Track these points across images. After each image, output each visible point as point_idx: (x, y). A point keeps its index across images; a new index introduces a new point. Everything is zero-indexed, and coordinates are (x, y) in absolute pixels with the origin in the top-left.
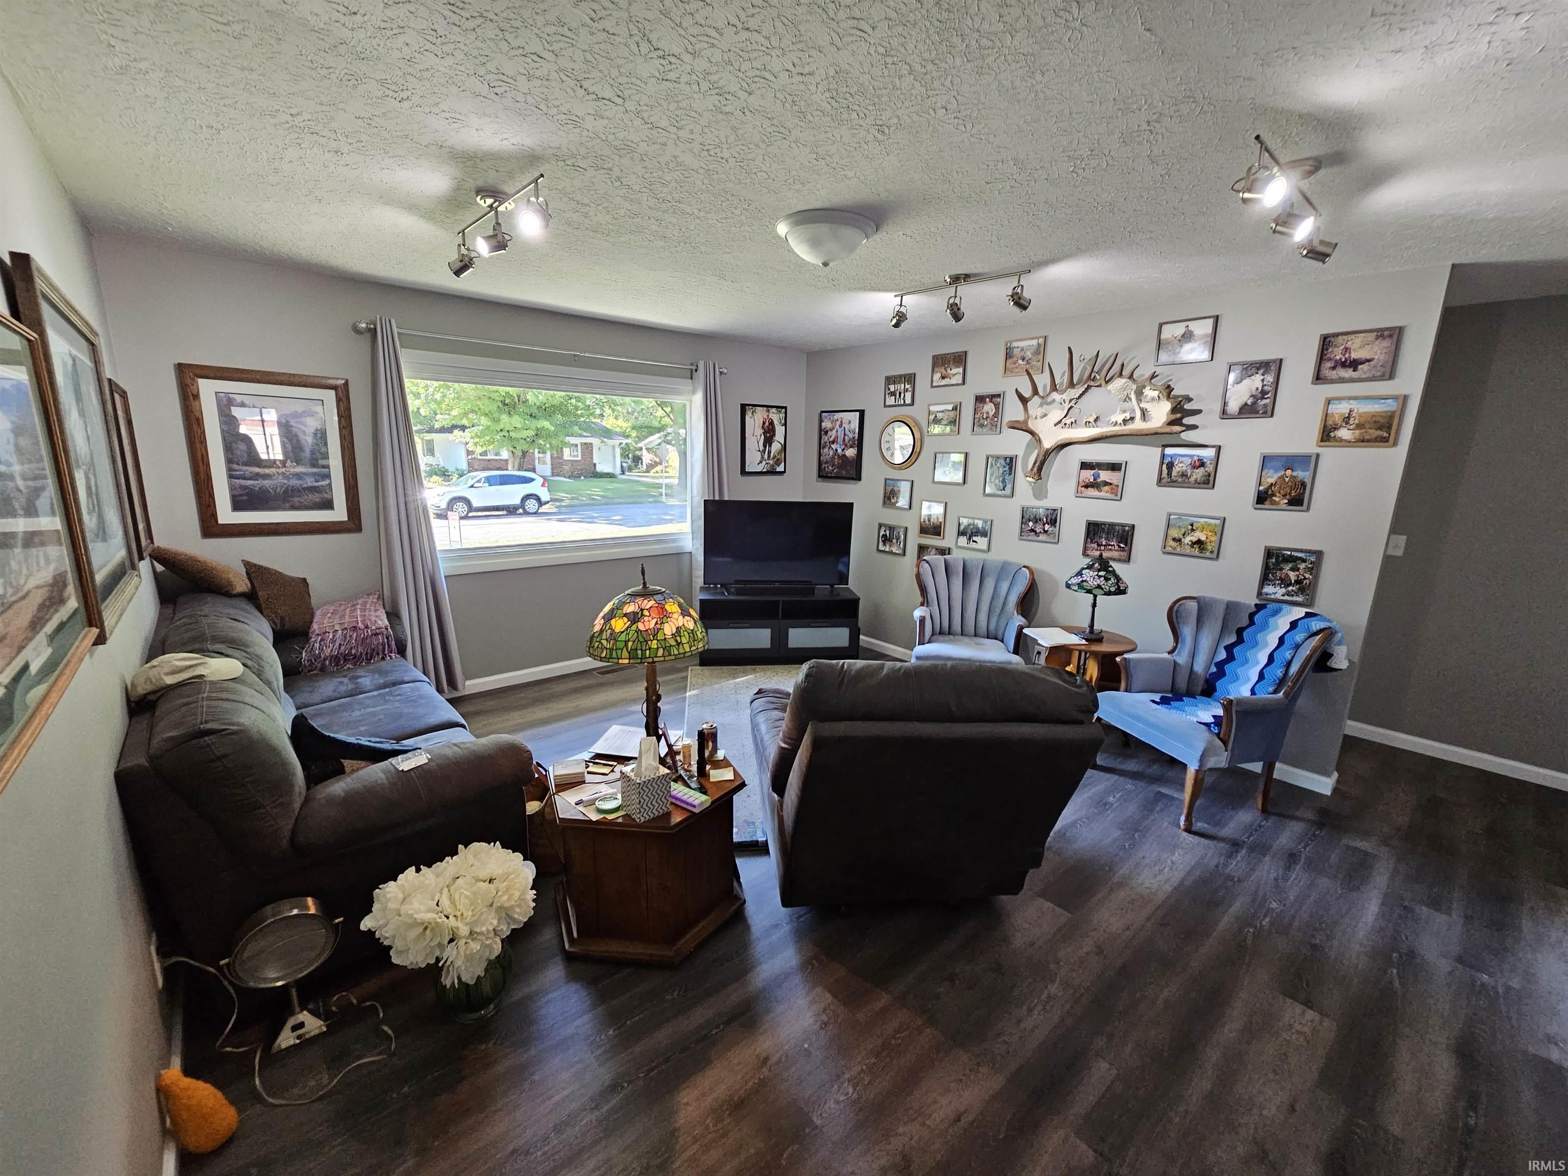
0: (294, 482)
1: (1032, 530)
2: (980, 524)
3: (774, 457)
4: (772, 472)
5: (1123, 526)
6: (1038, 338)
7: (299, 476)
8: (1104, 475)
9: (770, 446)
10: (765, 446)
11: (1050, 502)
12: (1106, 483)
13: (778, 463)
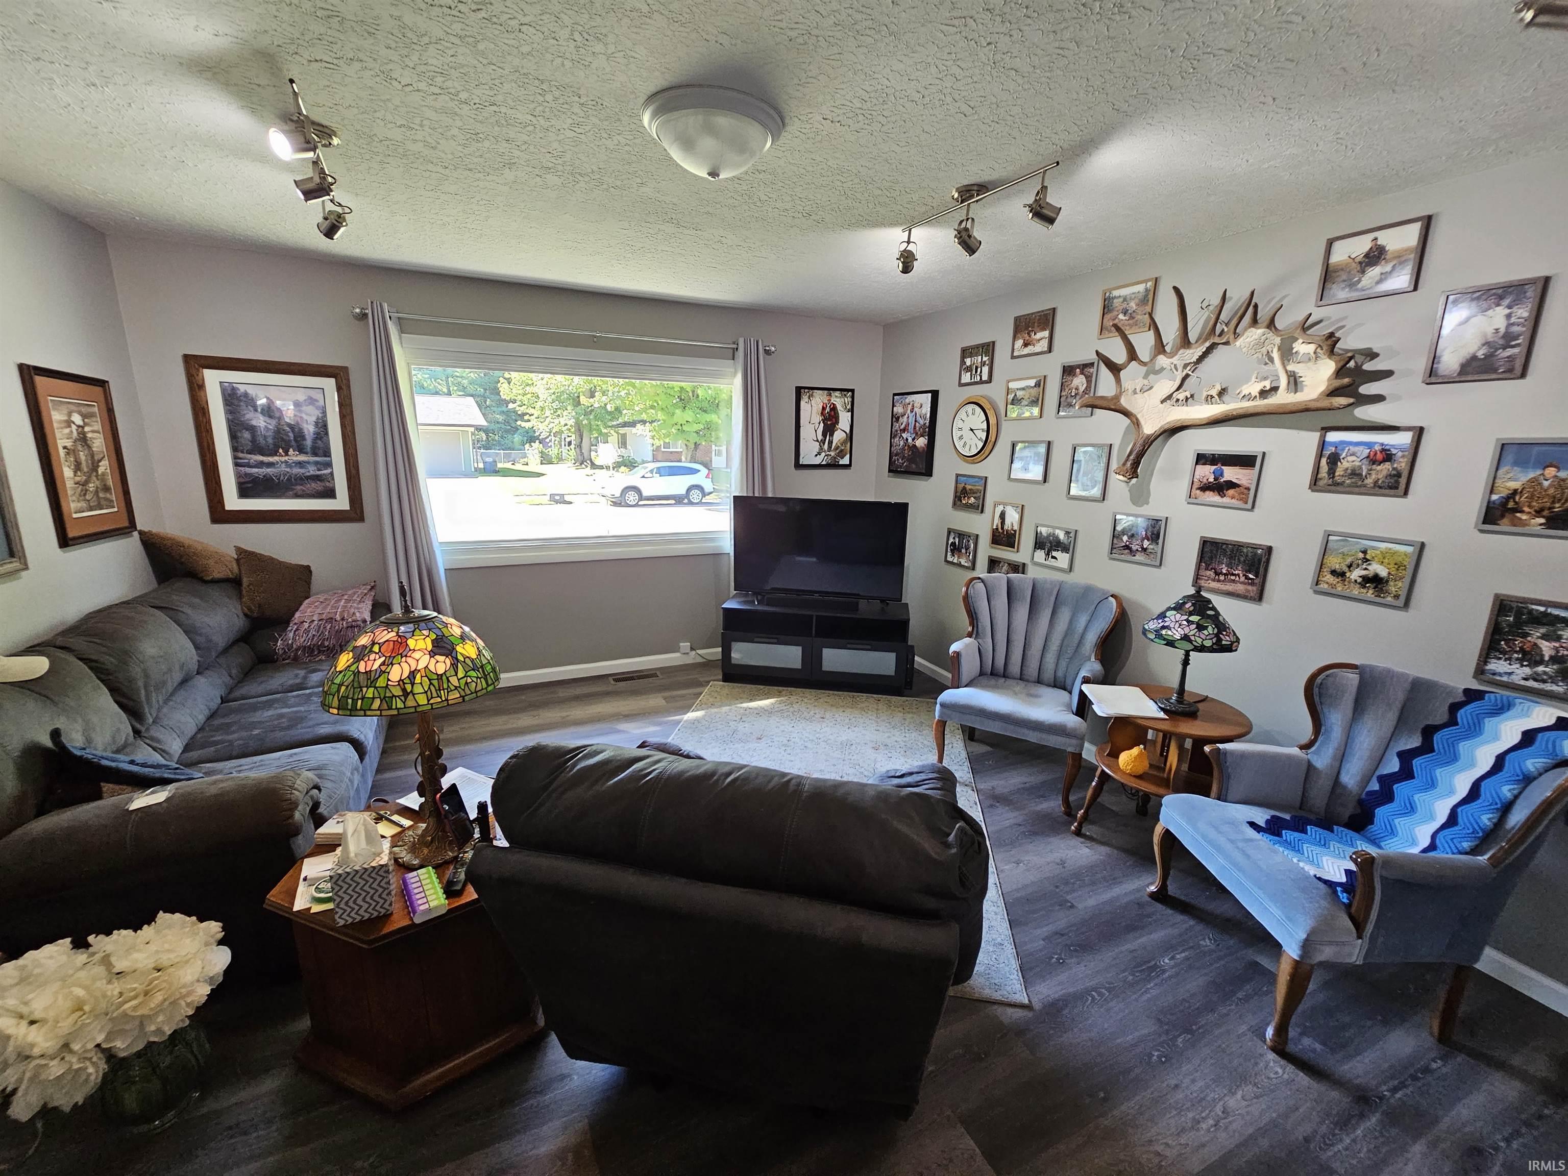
0: (297, 470)
1: (1127, 547)
2: (1061, 535)
3: (837, 448)
4: (833, 465)
5: (1255, 547)
6: (1146, 281)
7: (300, 464)
8: (1230, 473)
9: (832, 435)
10: (824, 435)
11: (1154, 510)
12: (1231, 485)
13: (841, 454)
